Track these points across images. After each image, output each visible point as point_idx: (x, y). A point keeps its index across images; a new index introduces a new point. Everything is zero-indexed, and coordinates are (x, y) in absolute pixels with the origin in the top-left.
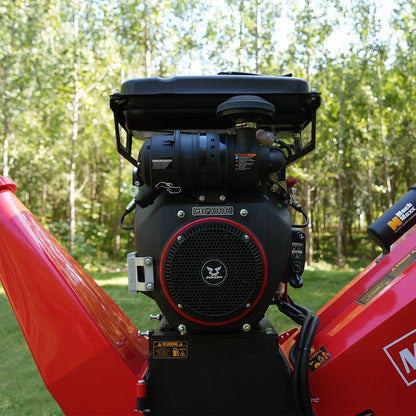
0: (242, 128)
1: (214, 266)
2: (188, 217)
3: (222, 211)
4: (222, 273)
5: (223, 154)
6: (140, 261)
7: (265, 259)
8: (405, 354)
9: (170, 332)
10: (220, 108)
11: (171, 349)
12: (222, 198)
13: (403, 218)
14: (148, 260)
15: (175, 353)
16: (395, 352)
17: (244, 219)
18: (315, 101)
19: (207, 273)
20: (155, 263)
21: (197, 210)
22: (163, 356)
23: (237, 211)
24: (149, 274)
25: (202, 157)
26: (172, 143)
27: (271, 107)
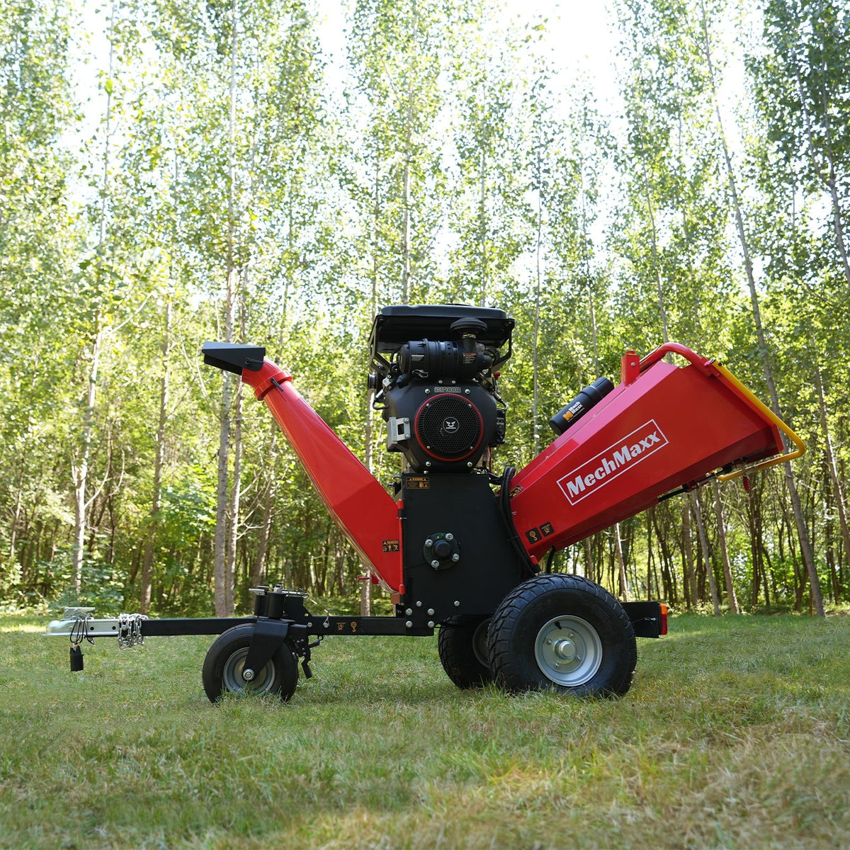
0: (467, 338)
1: (451, 421)
2: (432, 393)
3: (454, 391)
4: (455, 425)
5: (455, 353)
6: (401, 421)
7: (482, 424)
8: (570, 485)
9: (418, 470)
10: (452, 326)
11: (418, 482)
12: (454, 382)
13: (574, 412)
14: (407, 419)
15: (421, 485)
16: (564, 483)
17: (467, 395)
18: (512, 324)
19: (446, 425)
20: (411, 423)
21: (437, 389)
22: (413, 487)
23: (463, 391)
24: (407, 429)
25: (442, 355)
26: (424, 345)
27: (485, 326)
